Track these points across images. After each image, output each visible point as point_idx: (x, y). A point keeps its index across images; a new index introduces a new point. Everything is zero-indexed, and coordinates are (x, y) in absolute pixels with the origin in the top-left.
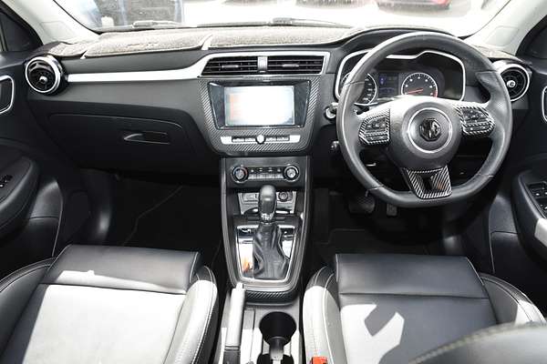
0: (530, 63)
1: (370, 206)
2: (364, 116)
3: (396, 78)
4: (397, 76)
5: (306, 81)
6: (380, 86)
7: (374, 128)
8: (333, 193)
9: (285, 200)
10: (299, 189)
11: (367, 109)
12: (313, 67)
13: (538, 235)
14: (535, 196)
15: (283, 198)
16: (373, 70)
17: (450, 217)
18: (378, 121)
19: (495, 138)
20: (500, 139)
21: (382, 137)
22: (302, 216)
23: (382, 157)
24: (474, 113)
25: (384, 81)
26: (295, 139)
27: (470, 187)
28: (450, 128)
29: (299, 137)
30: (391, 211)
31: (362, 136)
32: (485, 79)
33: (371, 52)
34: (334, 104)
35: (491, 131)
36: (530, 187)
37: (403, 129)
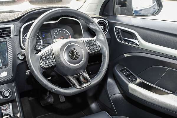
0: (106, 18)
1: (51, 100)
2: (40, 54)
3: (49, 33)
4: (50, 32)
5: (4, 41)
6: (43, 38)
7: (46, 59)
8: (31, 99)
9: (6, 109)
10: (13, 101)
11: (40, 51)
12: (6, 34)
13: (130, 91)
14: (124, 75)
15: (4, 108)
16: (38, 31)
17: (91, 94)
18: (48, 55)
19: (102, 52)
20: (105, 52)
21: (52, 63)
22: (18, 115)
23: (53, 73)
24: (91, 43)
25: (45, 36)
26: (4, 74)
27: (98, 77)
28: (83, 52)
29: (6, 73)
30: (62, 99)
31: (42, 64)
32: (92, 26)
33: (36, 22)
34: (22, 51)
35: (100, 50)
36: (121, 71)
37: (61, 56)
